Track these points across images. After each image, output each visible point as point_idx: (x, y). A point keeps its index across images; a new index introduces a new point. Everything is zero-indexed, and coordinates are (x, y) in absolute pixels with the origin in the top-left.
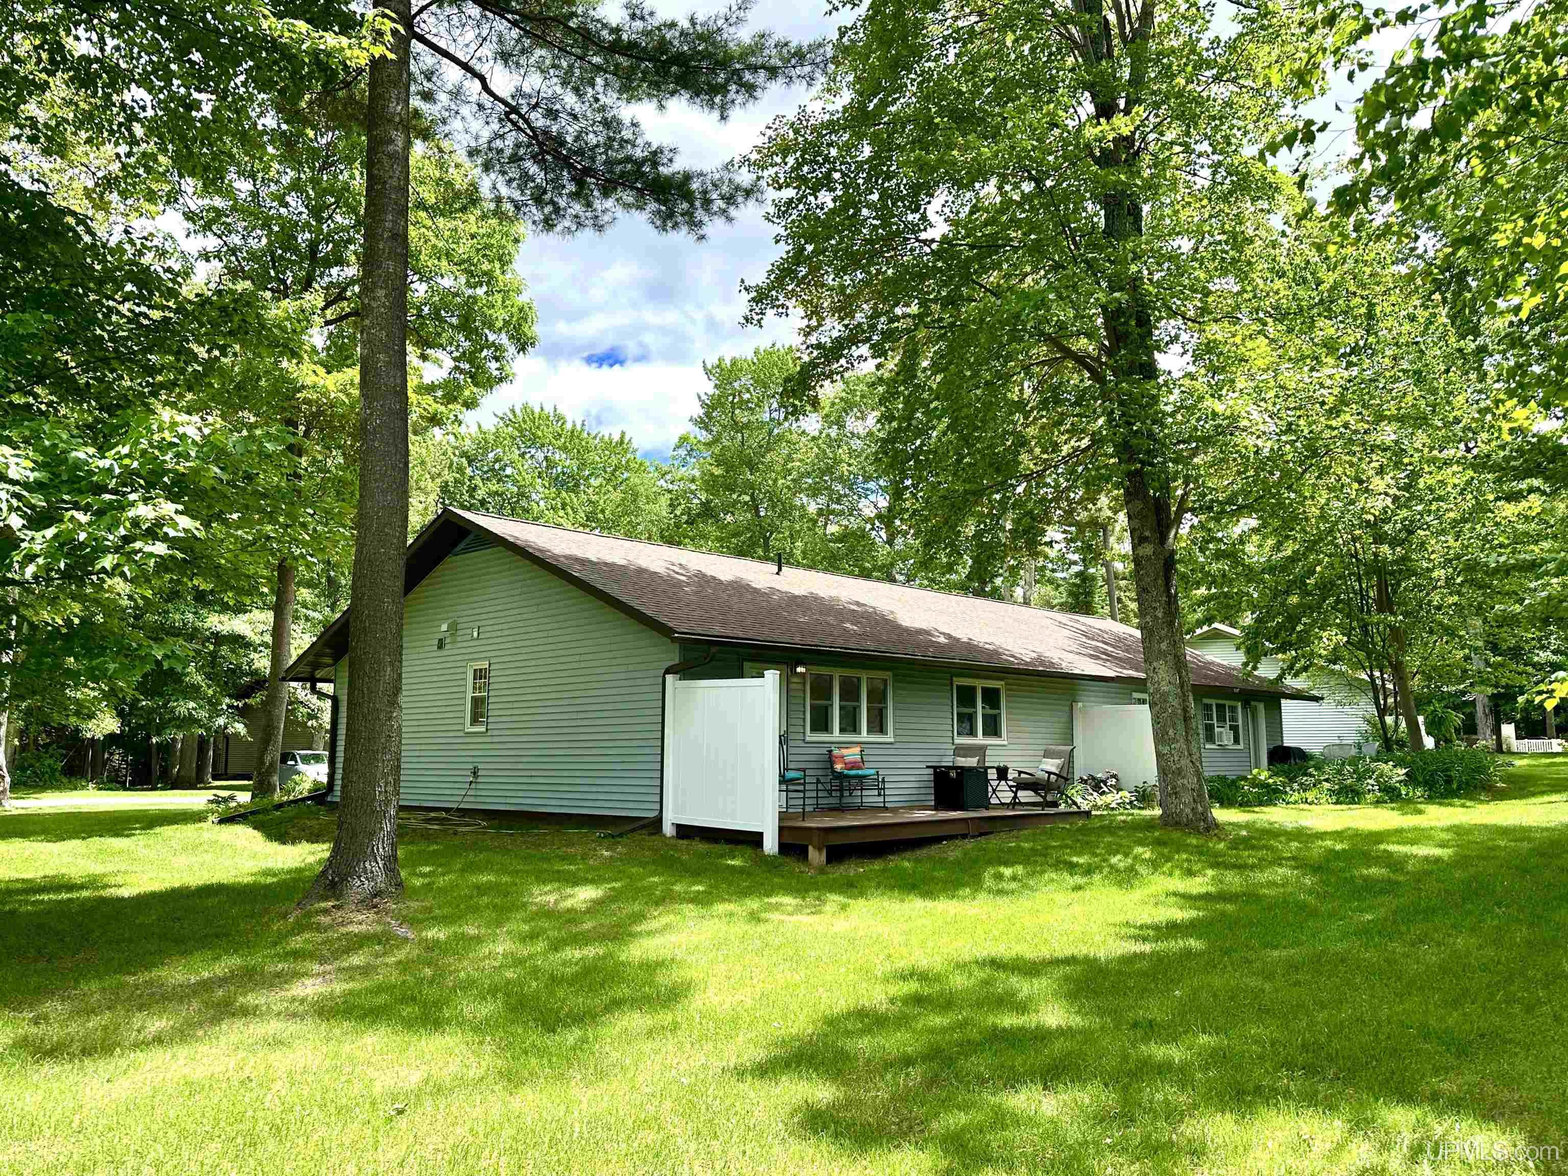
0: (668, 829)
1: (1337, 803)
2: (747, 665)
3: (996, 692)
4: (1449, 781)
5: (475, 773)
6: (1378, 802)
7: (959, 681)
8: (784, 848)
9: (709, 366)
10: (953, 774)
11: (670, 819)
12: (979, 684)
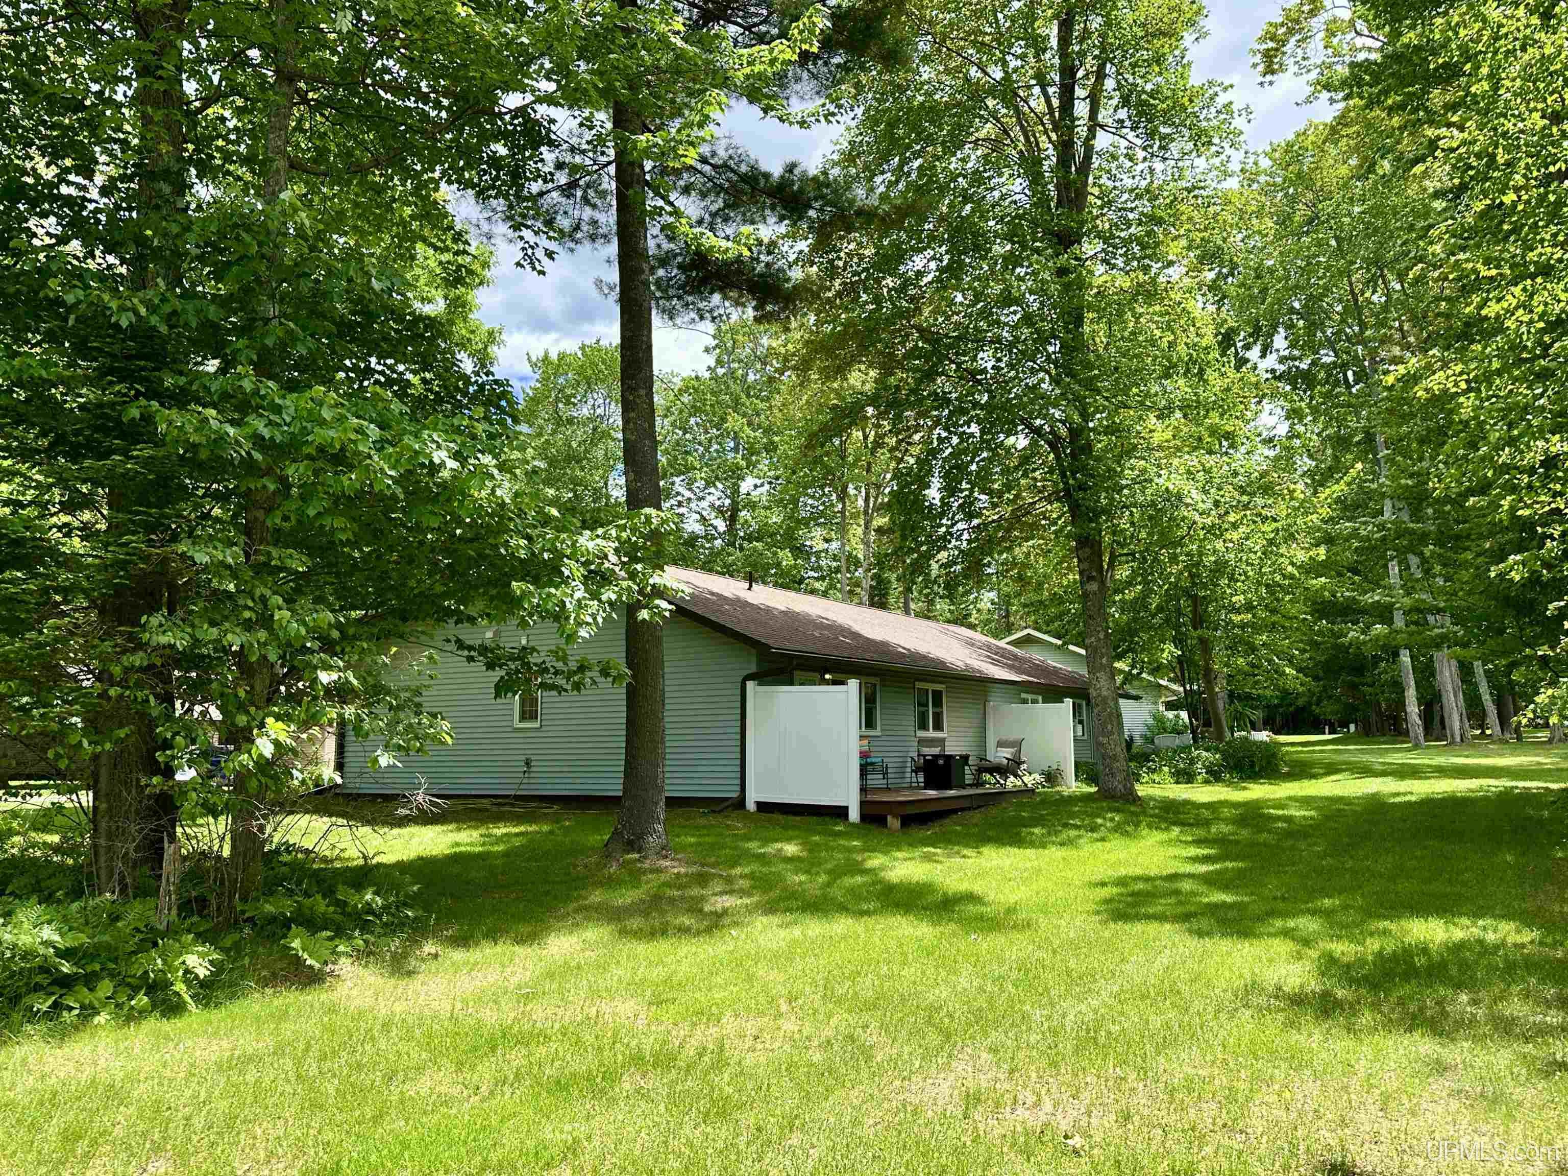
0: (751, 806)
1: (1177, 782)
2: (797, 673)
3: (940, 692)
4: (1252, 765)
5: (528, 763)
6: (1206, 782)
7: (919, 685)
8: (864, 817)
9: (534, 359)
10: (941, 762)
11: (752, 798)
12: (931, 687)
